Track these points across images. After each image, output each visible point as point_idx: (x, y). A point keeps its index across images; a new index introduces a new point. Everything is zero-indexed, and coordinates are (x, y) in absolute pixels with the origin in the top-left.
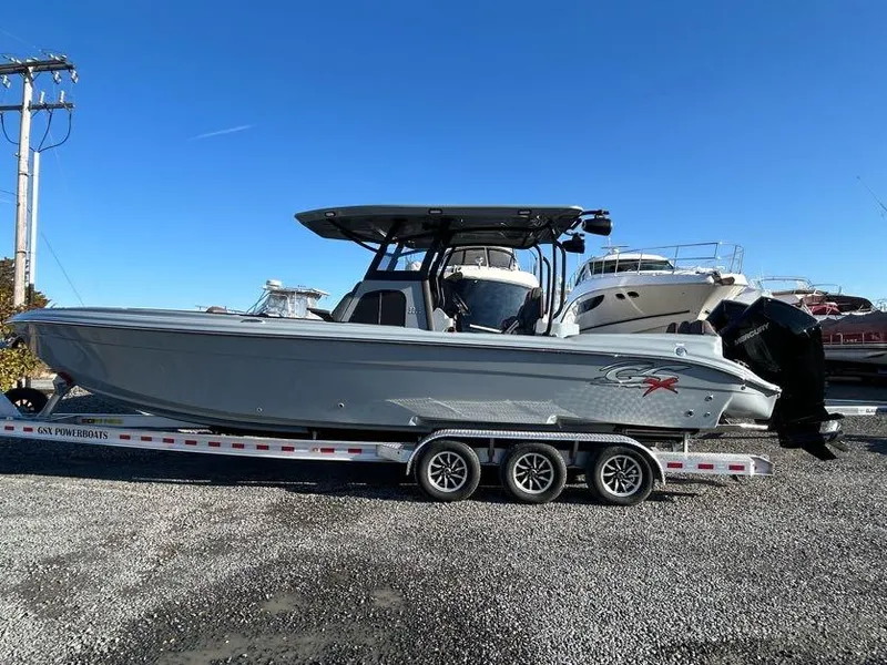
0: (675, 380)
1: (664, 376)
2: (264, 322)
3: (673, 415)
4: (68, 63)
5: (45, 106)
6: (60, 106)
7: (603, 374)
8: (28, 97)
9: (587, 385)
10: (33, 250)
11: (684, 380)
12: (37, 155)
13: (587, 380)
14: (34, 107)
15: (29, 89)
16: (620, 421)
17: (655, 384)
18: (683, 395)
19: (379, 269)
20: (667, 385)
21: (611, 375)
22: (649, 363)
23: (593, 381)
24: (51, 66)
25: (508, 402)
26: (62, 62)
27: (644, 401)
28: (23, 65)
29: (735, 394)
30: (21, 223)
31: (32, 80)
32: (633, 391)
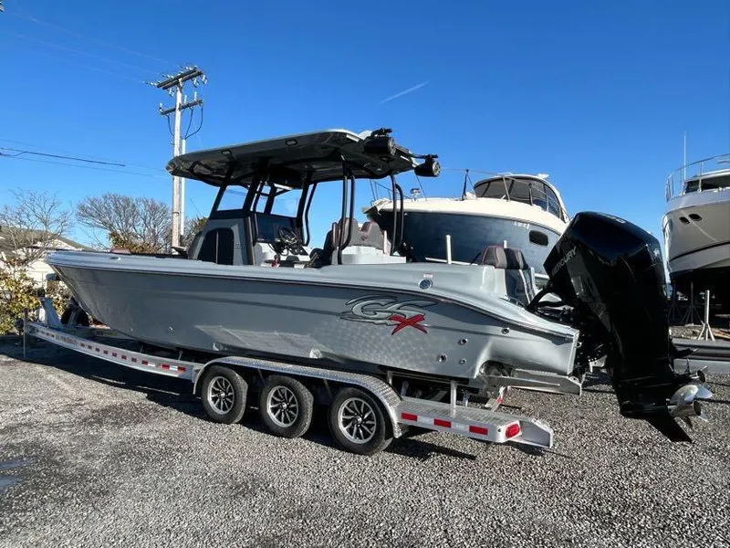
0: (421, 318)
1: (410, 313)
2: (119, 259)
3: (424, 359)
4: (198, 70)
5: (188, 106)
6: (195, 104)
7: (348, 308)
8: (179, 101)
9: (337, 320)
10: (183, 211)
11: (431, 319)
12: (184, 141)
13: (337, 314)
14: (182, 108)
15: (179, 94)
16: (385, 363)
17: (403, 322)
18: (432, 336)
19: (219, 209)
20: (414, 322)
21: (357, 309)
22: (391, 297)
23: (343, 315)
24: (189, 76)
25: (276, 333)
26: (194, 71)
27: (393, 340)
28: (175, 79)
29: (493, 338)
30: (175, 192)
31: (181, 88)
32: (381, 328)
